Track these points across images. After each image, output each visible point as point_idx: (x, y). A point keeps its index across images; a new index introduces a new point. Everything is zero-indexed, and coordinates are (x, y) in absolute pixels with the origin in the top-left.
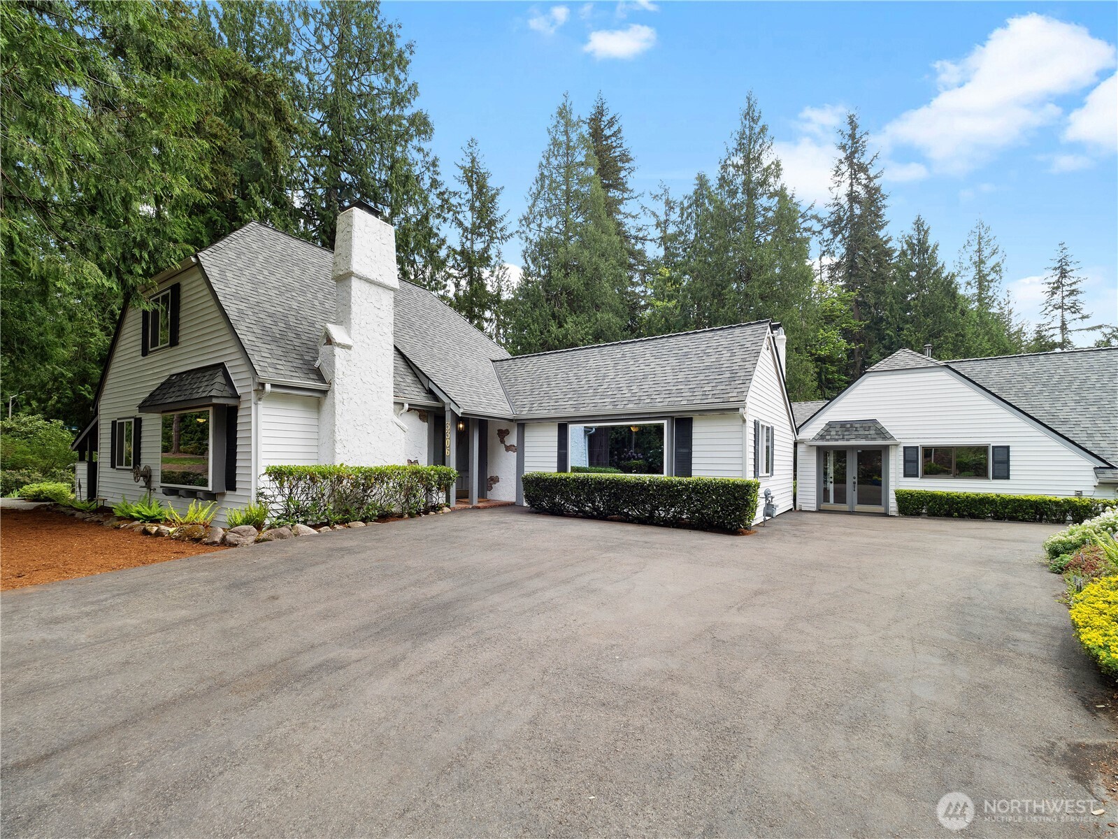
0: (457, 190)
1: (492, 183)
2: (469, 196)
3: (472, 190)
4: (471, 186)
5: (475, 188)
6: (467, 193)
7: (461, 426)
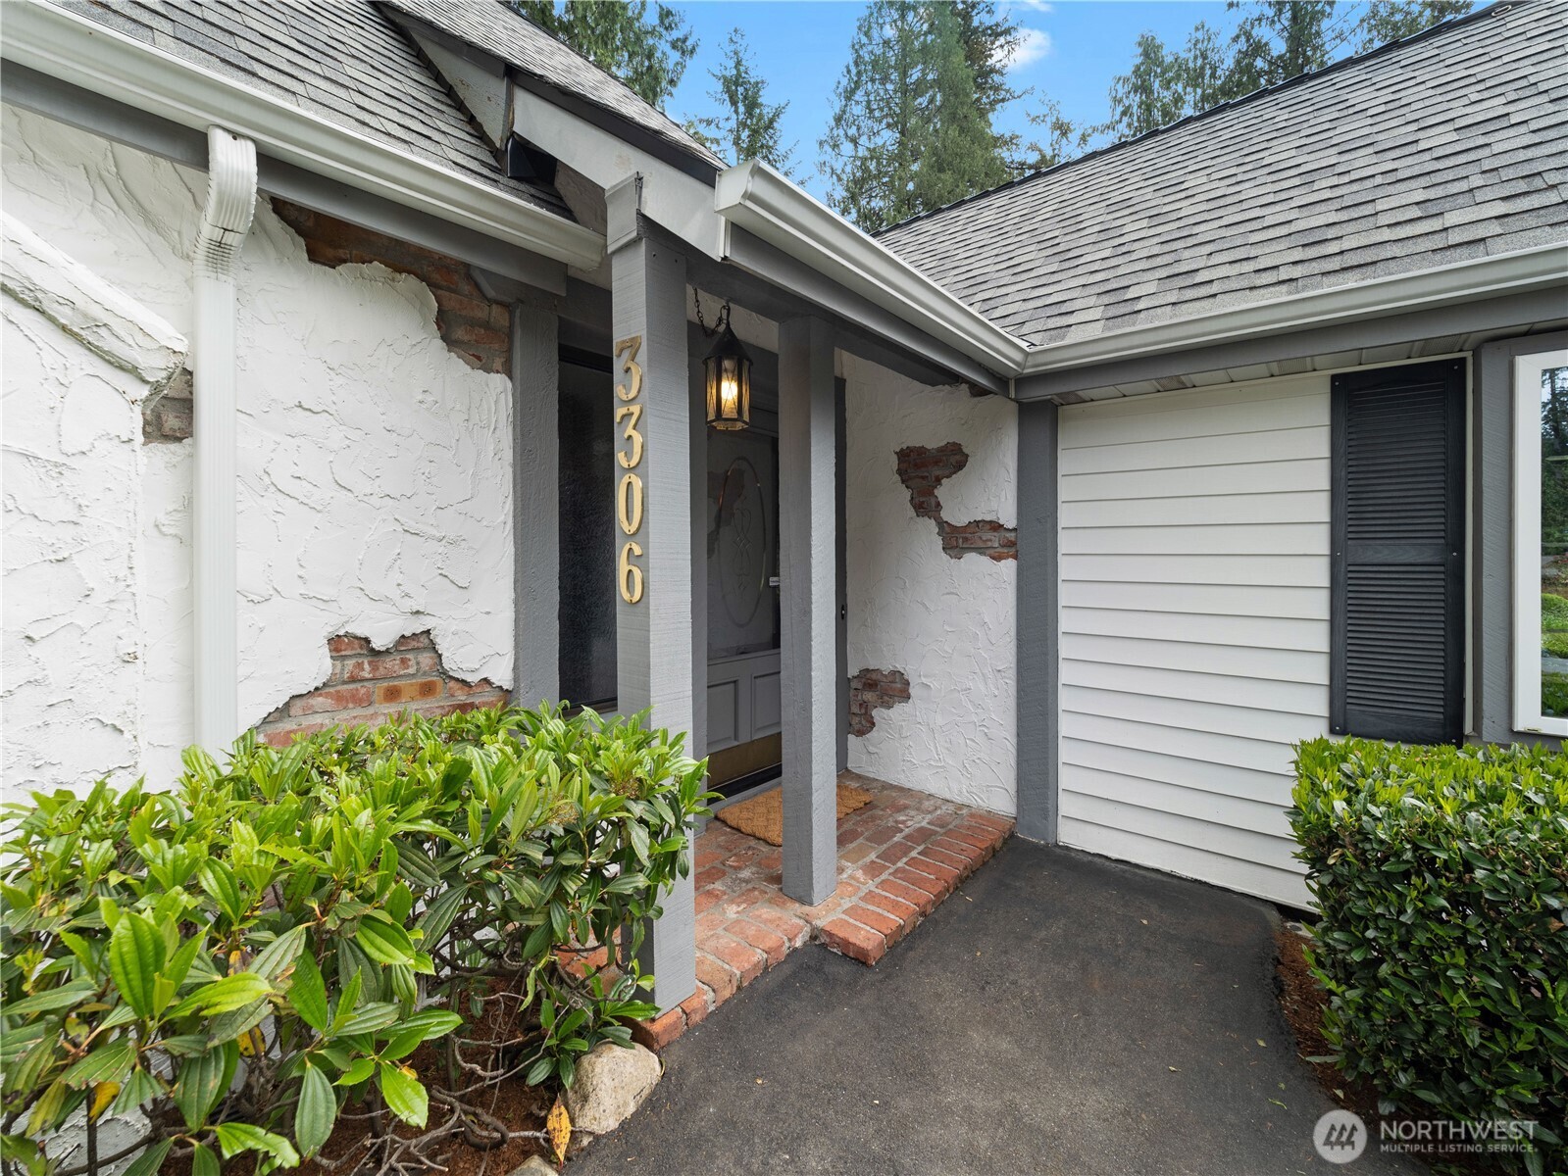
0: (710, 116)
1: (768, 100)
2: (733, 124)
3: (736, 112)
4: (734, 103)
5: (741, 109)
6: (727, 119)
7: (729, 391)
